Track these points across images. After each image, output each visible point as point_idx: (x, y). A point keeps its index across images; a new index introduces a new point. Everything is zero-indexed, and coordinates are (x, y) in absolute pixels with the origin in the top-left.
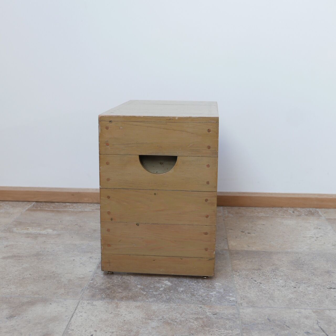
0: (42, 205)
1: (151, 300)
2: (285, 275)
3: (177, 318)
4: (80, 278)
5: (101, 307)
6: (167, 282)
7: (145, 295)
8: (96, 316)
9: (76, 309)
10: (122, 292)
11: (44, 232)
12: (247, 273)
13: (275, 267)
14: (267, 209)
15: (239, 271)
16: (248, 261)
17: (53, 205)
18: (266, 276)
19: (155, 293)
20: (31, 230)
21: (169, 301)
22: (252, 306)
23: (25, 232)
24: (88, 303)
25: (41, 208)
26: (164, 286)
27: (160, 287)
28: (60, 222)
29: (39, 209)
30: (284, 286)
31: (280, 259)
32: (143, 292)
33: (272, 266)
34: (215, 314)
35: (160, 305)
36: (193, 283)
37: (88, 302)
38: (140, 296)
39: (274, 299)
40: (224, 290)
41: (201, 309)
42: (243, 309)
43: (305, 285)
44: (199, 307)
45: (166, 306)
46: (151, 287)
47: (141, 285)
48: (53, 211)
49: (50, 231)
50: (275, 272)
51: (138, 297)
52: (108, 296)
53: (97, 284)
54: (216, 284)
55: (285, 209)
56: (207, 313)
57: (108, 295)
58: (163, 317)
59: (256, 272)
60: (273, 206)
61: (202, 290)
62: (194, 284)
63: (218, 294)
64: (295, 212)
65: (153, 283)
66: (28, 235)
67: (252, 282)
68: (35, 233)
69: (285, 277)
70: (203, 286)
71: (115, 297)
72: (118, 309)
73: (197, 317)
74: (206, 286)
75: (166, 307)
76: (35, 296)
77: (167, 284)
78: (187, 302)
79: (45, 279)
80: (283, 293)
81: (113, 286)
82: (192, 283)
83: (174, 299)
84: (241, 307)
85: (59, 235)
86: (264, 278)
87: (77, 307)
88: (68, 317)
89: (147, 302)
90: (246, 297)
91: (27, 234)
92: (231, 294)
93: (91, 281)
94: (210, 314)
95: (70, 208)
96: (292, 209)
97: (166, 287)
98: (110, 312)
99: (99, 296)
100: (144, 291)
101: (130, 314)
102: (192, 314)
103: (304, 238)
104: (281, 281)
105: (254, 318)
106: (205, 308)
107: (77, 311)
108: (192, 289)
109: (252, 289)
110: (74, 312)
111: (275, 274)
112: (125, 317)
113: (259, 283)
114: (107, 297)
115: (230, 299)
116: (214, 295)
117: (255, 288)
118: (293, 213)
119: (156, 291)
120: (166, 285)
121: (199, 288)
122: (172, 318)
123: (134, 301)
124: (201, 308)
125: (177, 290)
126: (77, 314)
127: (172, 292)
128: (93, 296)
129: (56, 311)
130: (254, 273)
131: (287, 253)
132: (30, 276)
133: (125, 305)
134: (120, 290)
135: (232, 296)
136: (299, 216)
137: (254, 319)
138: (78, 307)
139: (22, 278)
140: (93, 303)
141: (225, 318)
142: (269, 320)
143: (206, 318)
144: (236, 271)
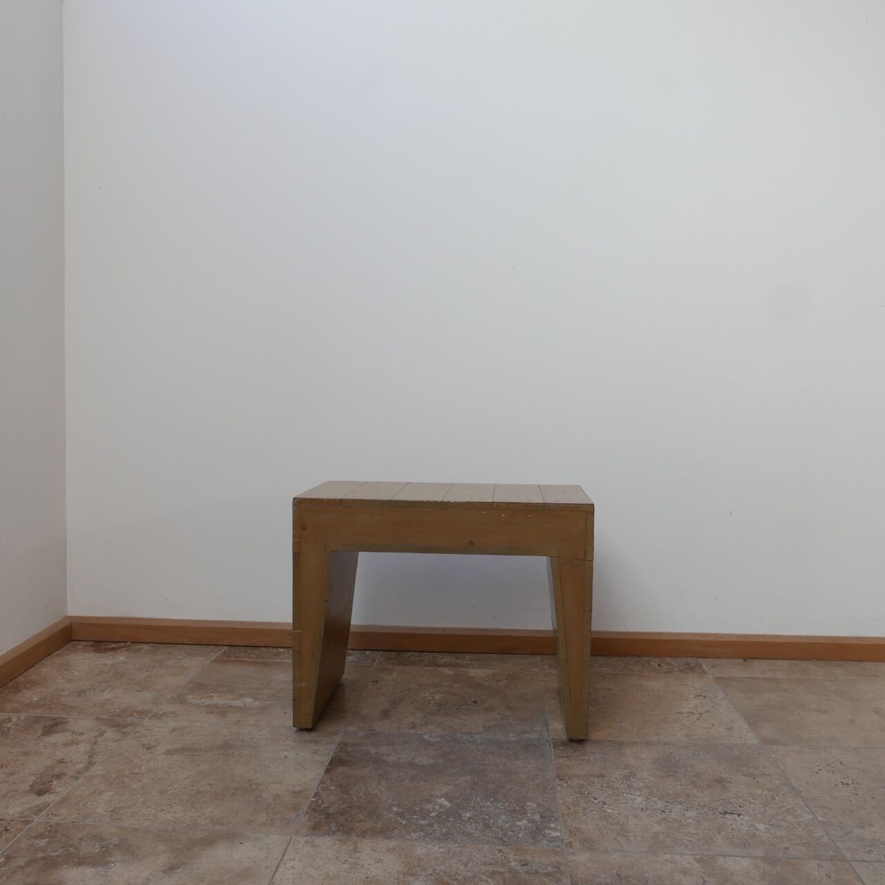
0: (238, 651)
1: (414, 836)
2: (647, 787)
3: (459, 872)
4: (294, 792)
5: (328, 848)
6: (443, 799)
7: (405, 826)
8: (318, 868)
9: (284, 854)
10: (365, 821)
11: (238, 703)
12: (581, 782)
13: (628, 771)
14: (616, 658)
15: (567, 778)
16: (583, 760)
17: (257, 651)
18: (615, 789)
19: (422, 822)
20: (218, 700)
21: (446, 837)
22: (589, 848)
23: (206, 704)
24: (306, 843)
25: (236, 657)
26: (437, 807)
27: (431, 810)
28: (266, 683)
29: (233, 659)
30: (645, 810)
31: (637, 755)
32: (401, 820)
33: (623, 768)
34: (526, 865)
35: (430, 846)
36: (488, 803)
37: (305, 839)
38: (396, 828)
39: (628, 834)
40: (542, 817)
41: (500, 854)
42: (573, 854)
43: (681, 807)
44: (498, 850)
45: (440, 848)
46: (415, 811)
47: (399, 807)
48: (255, 663)
49: (248, 700)
50: (628, 782)
51: (393, 830)
52: (341, 828)
53: (323, 804)
54: (528, 804)
55: (645, 659)
56: (510, 862)
57: (342, 825)
58: (434, 870)
59: (597, 780)
60: (625, 654)
61: (503, 817)
62: (490, 805)
63: (530, 825)
64: (663, 665)
65: (419, 802)
66: (211, 709)
67: (590, 800)
68: (224, 704)
69: (646, 791)
70: (505, 809)
71: (352, 829)
72: (358, 855)
73: (492, 869)
74: (510, 808)
75: (441, 850)
76: (217, 828)
77: (443, 803)
78: (477, 840)
79: (233, 795)
80: (643, 822)
81: (350, 807)
82: (486, 802)
83: (455, 834)
84: (571, 850)
85: (263, 709)
86: (610, 793)
87: (286, 850)
88: (269, 870)
89: (408, 839)
90: (578, 829)
91: (209, 706)
92: (552, 825)
93: (313, 798)
94: (516, 865)
95: (285, 658)
96: (657, 660)
97: (441, 810)
98: (343, 860)
99: (325, 828)
100: (404, 819)
101: (378, 864)
102: (485, 864)
103: (679, 715)
104: (639, 799)
105: (593, 873)
106: (506, 853)
107: (285, 858)
108: (486, 814)
109: (590, 814)
110: (281, 860)
111: (629, 786)
112: (368, 869)
113: (601, 803)
114: (338, 830)
115: (550, 834)
116: (523, 827)
117: (594, 813)
118: (658, 667)
119: (424, 818)
120: (441, 806)
121: (497, 812)
122: (449, 873)
123: (386, 838)
124: (500, 852)
125: (460, 816)
126: (285, 864)
127: (451, 821)
128: (315, 828)
129: (250, 858)
130: (593, 783)
131: (649, 743)
132: (208, 788)
133: (370, 845)
134: (361, 817)
135: (555, 829)
136: (669, 673)
137: (593, 875)
138: (288, 850)
139: (195, 791)
140: (316, 842)
141: (543, 872)
142: (619, 876)
143: (510, 872)
144: (563, 780)
